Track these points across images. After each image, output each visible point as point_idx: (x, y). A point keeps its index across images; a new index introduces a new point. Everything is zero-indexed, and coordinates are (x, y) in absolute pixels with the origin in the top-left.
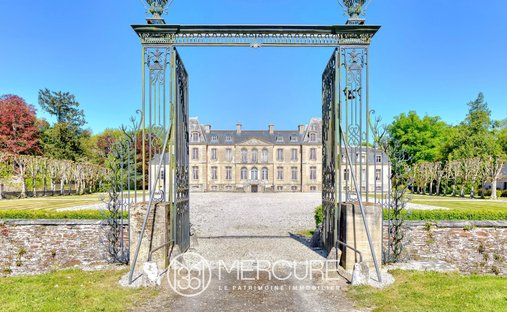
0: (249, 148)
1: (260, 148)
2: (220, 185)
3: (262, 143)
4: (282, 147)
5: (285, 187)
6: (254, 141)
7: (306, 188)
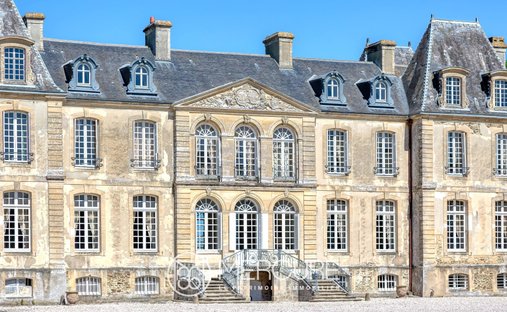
0: (229, 123)
1: (267, 123)
2: (115, 273)
3: (277, 104)
4: (343, 123)
5: (356, 279)
6: (245, 94)
7: (434, 280)
